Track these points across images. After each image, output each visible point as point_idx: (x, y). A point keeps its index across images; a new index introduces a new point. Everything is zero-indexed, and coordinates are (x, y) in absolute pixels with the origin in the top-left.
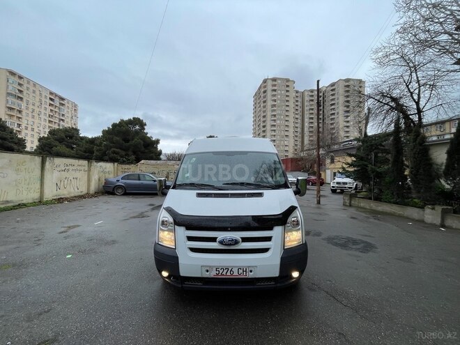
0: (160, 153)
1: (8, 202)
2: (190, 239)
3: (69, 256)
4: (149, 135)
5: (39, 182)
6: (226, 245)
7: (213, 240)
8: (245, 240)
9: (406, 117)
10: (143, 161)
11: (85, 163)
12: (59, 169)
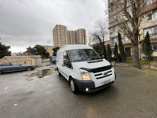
2: (96, 75)
3: (16, 104)
4: (2, 44)
6: (105, 75)
7: (101, 74)
8: (109, 72)
10: (5, 57)
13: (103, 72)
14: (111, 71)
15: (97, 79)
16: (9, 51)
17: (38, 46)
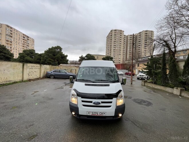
0: (68, 60)
1: (10, 81)
3: (37, 104)
5: (22, 73)
6: (96, 104)
8: (102, 102)
9: (170, 49)
10: (61, 65)
11: (39, 65)
12: (29, 68)
13: (94, 101)
14: (111, 102)
15: (84, 105)
16: (67, 59)
17: (89, 55)
